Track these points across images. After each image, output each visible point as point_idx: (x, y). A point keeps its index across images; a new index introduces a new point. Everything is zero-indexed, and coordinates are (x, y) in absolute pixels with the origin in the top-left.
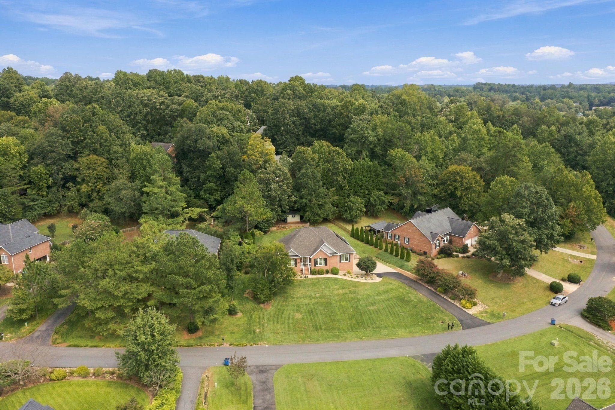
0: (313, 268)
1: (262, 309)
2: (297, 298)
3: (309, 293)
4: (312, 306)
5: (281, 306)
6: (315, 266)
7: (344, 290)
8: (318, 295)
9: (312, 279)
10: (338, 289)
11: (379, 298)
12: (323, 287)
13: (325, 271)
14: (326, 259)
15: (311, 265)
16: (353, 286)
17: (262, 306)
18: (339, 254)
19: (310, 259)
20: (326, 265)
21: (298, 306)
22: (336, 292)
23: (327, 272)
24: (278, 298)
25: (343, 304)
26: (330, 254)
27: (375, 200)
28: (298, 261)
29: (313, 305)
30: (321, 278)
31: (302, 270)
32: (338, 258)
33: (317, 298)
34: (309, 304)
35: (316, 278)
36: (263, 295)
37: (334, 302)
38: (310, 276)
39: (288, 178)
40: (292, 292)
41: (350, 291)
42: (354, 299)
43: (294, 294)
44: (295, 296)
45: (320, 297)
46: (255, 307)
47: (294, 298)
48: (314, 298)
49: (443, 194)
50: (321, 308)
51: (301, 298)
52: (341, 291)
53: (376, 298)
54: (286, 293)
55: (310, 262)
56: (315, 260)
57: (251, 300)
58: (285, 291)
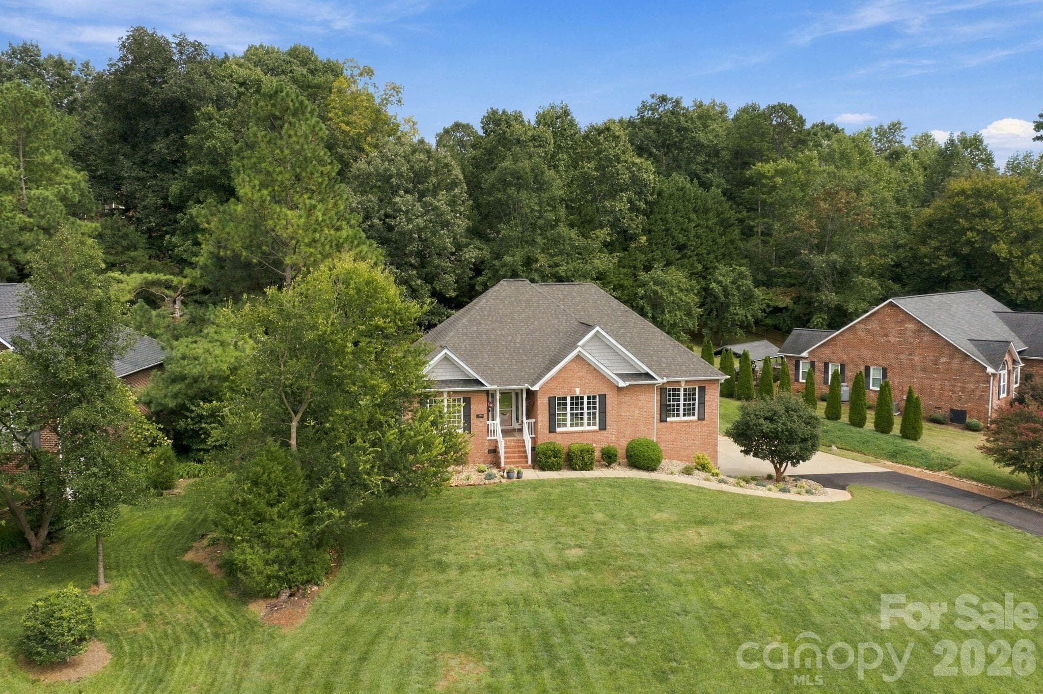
0: (545, 437)
1: (251, 625)
2: (463, 569)
3: (528, 545)
4: (547, 614)
5: (366, 612)
6: (552, 430)
7: (703, 530)
8: (574, 554)
9: (540, 484)
10: (676, 526)
11: (896, 567)
12: (599, 516)
13: (597, 454)
14: (603, 397)
15: (534, 429)
16: (742, 516)
17: (257, 609)
18: (660, 381)
19: (531, 395)
20: (603, 427)
21: (464, 610)
22: (666, 539)
23: (609, 458)
24: (364, 568)
25: (721, 597)
26: (623, 376)
27: (725, 289)
28: (478, 407)
29: (551, 604)
30: (584, 480)
31: (494, 451)
32: (654, 400)
33: (569, 566)
34: (527, 601)
35: (562, 482)
36: (268, 546)
37: (667, 589)
38: (530, 474)
39: (454, 184)
40: (439, 542)
41: (738, 536)
42: (771, 574)
43: (445, 549)
44: (450, 558)
45: (587, 564)
46: (215, 621)
47: (441, 566)
48: (553, 568)
49: (945, 260)
50: (599, 626)
51: (483, 568)
52: (691, 533)
53: (882, 567)
54: (408, 543)
55: (530, 413)
56: (551, 400)
57: (206, 581)
58: (406, 533)
